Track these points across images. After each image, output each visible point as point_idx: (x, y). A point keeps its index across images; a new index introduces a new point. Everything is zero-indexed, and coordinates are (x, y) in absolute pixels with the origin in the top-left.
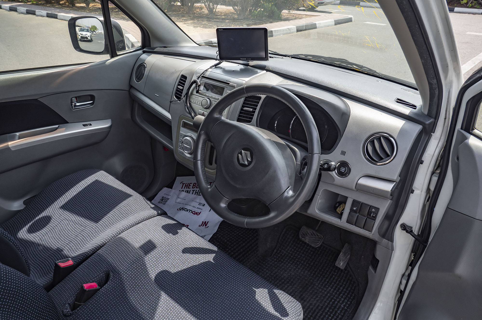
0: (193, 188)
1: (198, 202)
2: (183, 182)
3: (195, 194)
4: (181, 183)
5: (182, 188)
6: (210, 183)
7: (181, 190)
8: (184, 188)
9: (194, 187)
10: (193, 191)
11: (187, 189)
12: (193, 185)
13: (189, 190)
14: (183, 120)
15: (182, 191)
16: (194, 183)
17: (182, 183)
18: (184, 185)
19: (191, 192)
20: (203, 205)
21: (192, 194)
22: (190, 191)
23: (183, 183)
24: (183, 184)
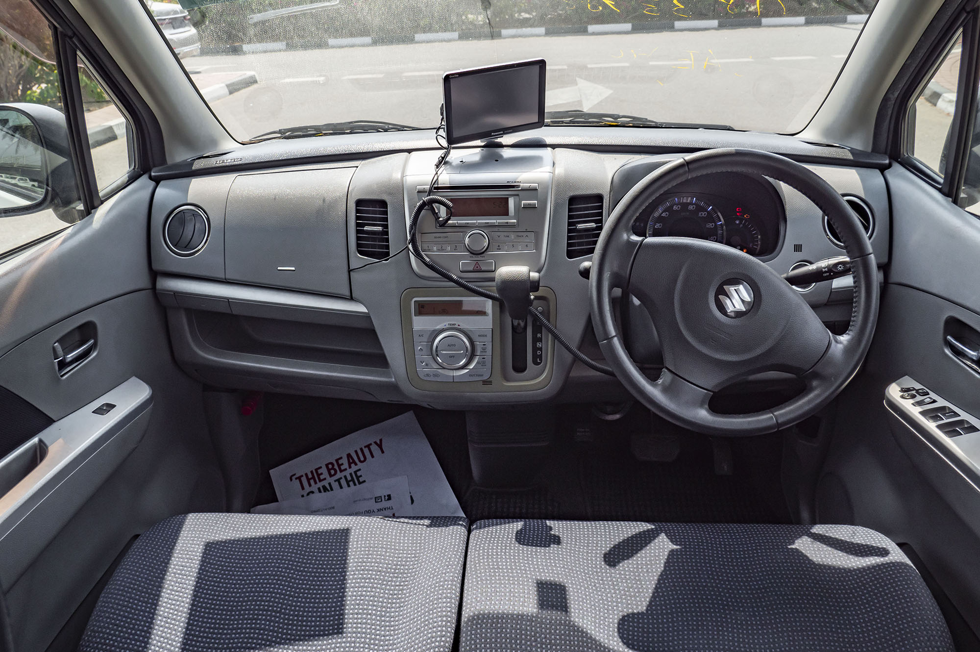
0: (331, 476)
1: (371, 499)
2: (295, 475)
3: (349, 486)
4: (291, 480)
5: (303, 488)
6: (365, 447)
7: (305, 493)
8: (310, 485)
9: (333, 472)
10: (338, 480)
11: (320, 485)
12: (329, 470)
13: (325, 483)
14: (415, 299)
15: (308, 494)
16: (327, 465)
17: (293, 478)
18: (304, 479)
19: (335, 485)
20: (387, 498)
21: (341, 487)
22: (330, 484)
23: (297, 476)
24: (299, 478)
